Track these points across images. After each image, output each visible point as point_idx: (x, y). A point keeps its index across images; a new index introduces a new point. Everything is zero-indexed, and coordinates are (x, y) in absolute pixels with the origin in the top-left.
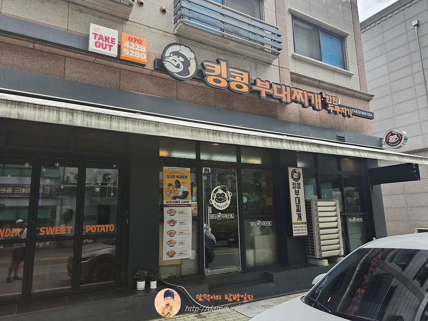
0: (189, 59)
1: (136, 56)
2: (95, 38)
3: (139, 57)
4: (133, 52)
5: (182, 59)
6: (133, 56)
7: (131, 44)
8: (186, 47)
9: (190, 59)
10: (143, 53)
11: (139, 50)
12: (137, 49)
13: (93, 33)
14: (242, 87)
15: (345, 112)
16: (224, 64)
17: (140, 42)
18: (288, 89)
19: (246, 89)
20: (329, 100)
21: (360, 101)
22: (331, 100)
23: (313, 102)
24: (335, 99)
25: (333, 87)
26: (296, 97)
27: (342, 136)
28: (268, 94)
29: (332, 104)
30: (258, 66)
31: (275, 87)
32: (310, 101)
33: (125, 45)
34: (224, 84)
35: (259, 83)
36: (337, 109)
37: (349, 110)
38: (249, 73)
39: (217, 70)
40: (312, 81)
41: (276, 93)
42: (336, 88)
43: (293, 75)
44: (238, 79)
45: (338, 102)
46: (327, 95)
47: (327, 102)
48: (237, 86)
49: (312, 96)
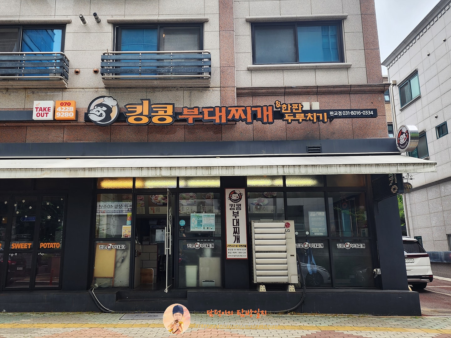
0: (111, 107)
1: (65, 116)
2: (37, 111)
3: (68, 116)
4: (63, 113)
5: (105, 109)
6: (64, 116)
7: (62, 108)
8: (109, 97)
9: (113, 106)
10: (71, 112)
11: (68, 111)
12: (66, 110)
13: (36, 108)
14: (165, 119)
15: (313, 118)
16: (146, 103)
17: (69, 104)
18: (224, 110)
19: (169, 120)
20: (287, 110)
21: (364, 96)
22: (289, 109)
23: (259, 116)
24: (296, 106)
25: (308, 90)
26: (234, 116)
27: (316, 146)
28: (195, 120)
29: (292, 112)
30: (192, 93)
31: (206, 112)
32: (254, 116)
33: (58, 110)
34: (145, 120)
35: (186, 111)
36: (300, 117)
37: (321, 115)
38: (173, 104)
39: (139, 109)
40: (274, 90)
41: (206, 117)
42: (314, 89)
43: (242, 91)
44: (160, 113)
45: (302, 108)
46: (283, 104)
47: (283, 111)
48: (159, 120)
49: (259, 110)
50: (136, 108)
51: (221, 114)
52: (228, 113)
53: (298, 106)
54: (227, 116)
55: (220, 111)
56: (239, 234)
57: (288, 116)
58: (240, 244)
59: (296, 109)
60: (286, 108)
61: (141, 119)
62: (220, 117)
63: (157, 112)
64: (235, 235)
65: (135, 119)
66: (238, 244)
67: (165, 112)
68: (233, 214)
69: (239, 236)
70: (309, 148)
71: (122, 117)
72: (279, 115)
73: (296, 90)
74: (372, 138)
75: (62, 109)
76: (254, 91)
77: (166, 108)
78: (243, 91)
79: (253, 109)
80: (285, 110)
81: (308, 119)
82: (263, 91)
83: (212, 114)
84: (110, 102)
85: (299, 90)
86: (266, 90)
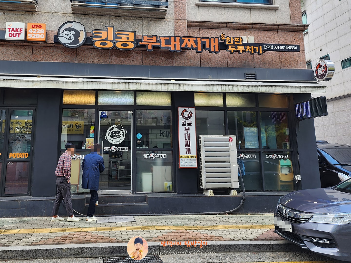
0: (79, 32)
1: (37, 37)
2: (9, 31)
3: (39, 37)
4: (35, 35)
5: (73, 33)
6: (35, 37)
7: (34, 29)
8: (77, 22)
9: (80, 31)
10: (43, 34)
11: (39, 33)
12: (37, 32)
13: (8, 28)
14: (127, 45)
15: (251, 50)
16: (110, 30)
17: (40, 27)
18: (178, 39)
19: (131, 46)
20: (230, 42)
21: (288, 33)
22: (232, 41)
23: (208, 46)
24: (238, 39)
25: (245, 26)
26: (186, 45)
27: (252, 73)
28: (154, 47)
29: (234, 44)
30: (150, 23)
31: (163, 40)
32: (204, 46)
33: (29, 31)
34: (110, 45)
35: (145, 39)
36: (241, 48)
37: (257, 48)
38: (135, 32)
39: (104, 35)
40: (217, 24)
41: (163, 45)
42: (250, 26)
43: (191, 23)
44: (123, 39)
45: (242, 41)
46: (227, 37)
47: (227, 43)
48: (123, 45)
49: (207, 41)
50: (101, 33)
51: (175, 43)
52: (182, 42)
53: (239, 39)
54: (181, 44)
55: (175, 40)
56: (190, 147)
57: (231, 47)
58: (191, 155)
59: (237, 42)
60: (229, 40)
61: (106, 44)
62: (175, 45)
63: (120, 38)
64: (186, 147)
65: (101, 44)
66: (189, 155)
67: (128, 38)
68: (185, 129)
69: (190, 148)
70: (246, 75)
71: (89, 41)
72: (223, 46)
73: (236, 25)
74: (295, 69)
75: (33, 31)
76: (201, 24)
77: (128, 35)
78: (193, 24)
79: (203, 40)
80: (228, 42)
81: (247, 50)
82: (209, 24)
83: (168, 42)
84: (77, 27)
85: (238, 25)
86: (211, 24)
